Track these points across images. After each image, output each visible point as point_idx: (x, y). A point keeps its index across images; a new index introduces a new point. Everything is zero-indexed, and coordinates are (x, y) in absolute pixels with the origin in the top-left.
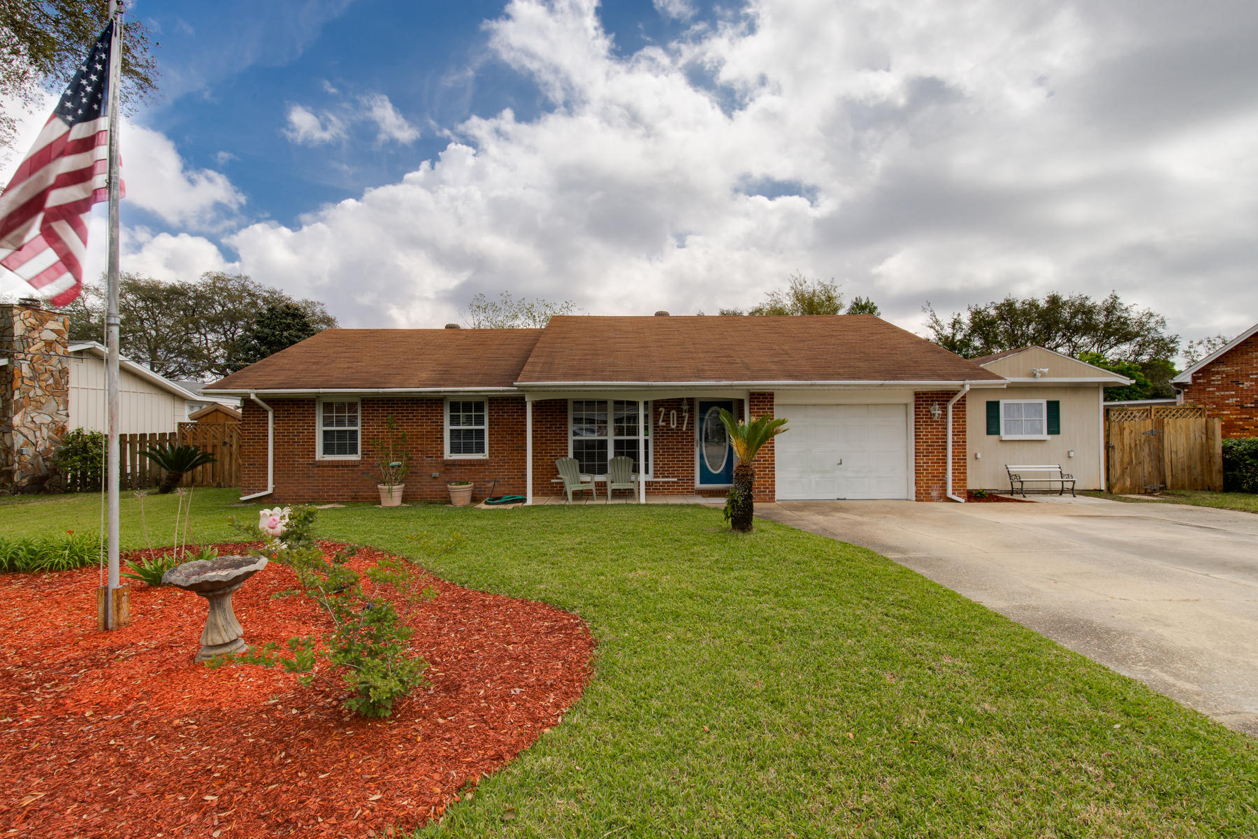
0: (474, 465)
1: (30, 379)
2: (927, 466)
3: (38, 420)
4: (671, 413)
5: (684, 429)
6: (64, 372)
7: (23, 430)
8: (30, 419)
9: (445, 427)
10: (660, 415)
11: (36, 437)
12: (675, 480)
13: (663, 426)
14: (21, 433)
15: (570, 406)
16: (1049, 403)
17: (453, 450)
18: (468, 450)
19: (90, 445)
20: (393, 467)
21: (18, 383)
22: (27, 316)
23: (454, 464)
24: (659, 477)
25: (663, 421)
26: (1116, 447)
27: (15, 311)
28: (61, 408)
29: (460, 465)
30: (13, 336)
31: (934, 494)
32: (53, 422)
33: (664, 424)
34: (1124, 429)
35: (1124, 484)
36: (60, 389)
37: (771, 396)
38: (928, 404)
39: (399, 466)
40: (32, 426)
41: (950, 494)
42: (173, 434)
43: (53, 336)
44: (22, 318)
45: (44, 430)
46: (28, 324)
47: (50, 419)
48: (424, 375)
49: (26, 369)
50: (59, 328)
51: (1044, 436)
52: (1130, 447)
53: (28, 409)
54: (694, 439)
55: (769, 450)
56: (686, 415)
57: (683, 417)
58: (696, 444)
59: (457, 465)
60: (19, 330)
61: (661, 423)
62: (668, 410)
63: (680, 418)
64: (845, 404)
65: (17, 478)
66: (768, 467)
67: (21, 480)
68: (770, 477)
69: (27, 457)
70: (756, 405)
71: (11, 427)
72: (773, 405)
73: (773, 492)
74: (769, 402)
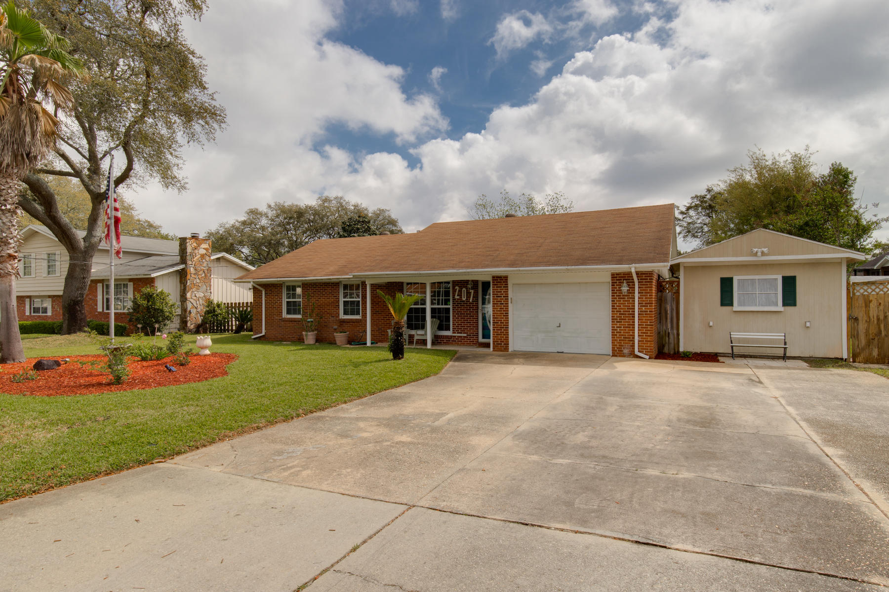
0: (354, 322)
1: (194, 274)
2: (620, 330)
3: (198, 295)
4: (463, 290)
5: (471, 301)
6: (209, 270)
7: (191, 300)
8: (194, 295)
9: (340, 299)
10: (456, 291)
11: (197, 304)
12: (465, 335)
13: (458, 299)
14: (191, 302)
15: (405, 285)
16: (785, 279)
17: (345, 313)
18: (352, 314)
19: (216, 308)
20: (309, 322)
21: (188, 277)
22: (193, 242)
23: (343, 322)
24: (455, 333)
25: (458, 295)
26: (860, 318)
27: (188, 241)
28: (208, 289)
29: (348, 322)
30: (187, 253)
31: (626, 351)
32: (204, 296)
33: (458, 297)
34: (870, 301)
35: (870, 354)
36: (207, 280)
37: (506, 278)
38: (621, 282)
39: (312, 322)
40: (195, 298)
41: (637, 352)
42: (251, 303)
43: (204, 252)
44: (191, 243)
45: (201, 300)
46: (193, 247)
47: (203, 294)
48: (332, 269)
49: (192, 269)
50: (206, 247)
51: (780, 308)
52: (878, 319)
53: (194, 290)
54: (478, 308)
55: (504, 316)
56: (472, 291)
57: (471, 293)
58: (479, 311)
59: (345, 322)
60: (189, 250)
61: (457, 297)
62: (461, 288)
63: (468, 293)
64: (563, 283)
65: (189, 324)
66: (503, 328)
67: (191, 326)
68: (504, 335)
69: (193, 314)
70: (495, 285)
71: (186, 299)
72: (507, 284)
73: (507, 344)
74: (504, 282)
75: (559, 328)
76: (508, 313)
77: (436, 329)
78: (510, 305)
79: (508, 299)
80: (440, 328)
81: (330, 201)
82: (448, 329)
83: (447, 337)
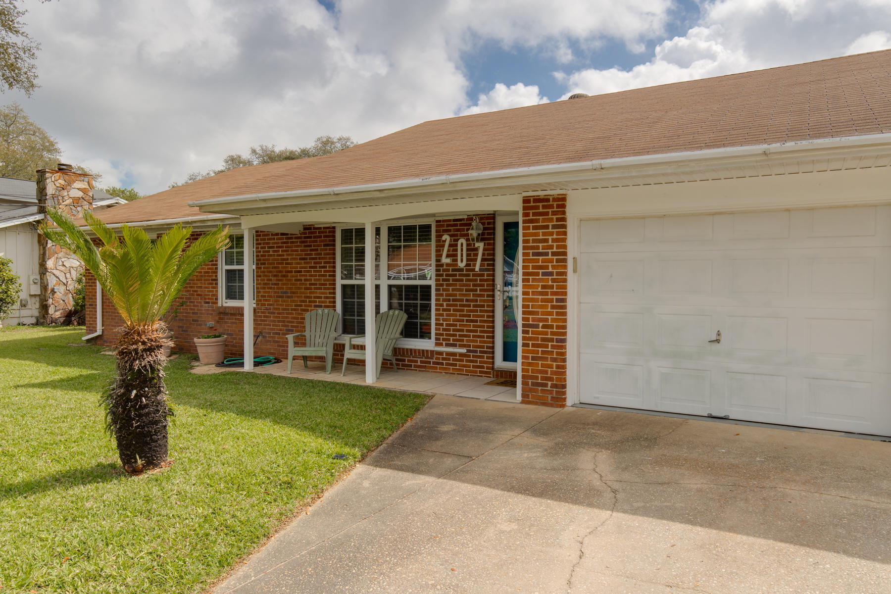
3: (67, 264)
4: (459, 243)
5: (477, 268)
7: (55, 272)
8: (61, 263)
9: (219, 267)
10: (443, 246)
11: (66, 278)
12: (464, 351)
13: (447, 265)
14: (54, 275)
17: (227, 295)
18: (233, 297)
22: (57, 178)
24: (441, 344)
25: (448, 256)
27: (48, 175)
29: (231, 314)
30: (46, 195)
32: (81, 266)
33: (448, 261)
37: (560, 202)
40: (63, 268)
43: (80, 194)
44: (53, 180)
45: (74, 273)
46: (58, 185)
47: (78, 263)
50: (84, 187)
53: (60, 255)
54: (494, 285)
55: (553, 307)
56: (480, 245)
57: (477, 249)
58: (497, 293)
59: (227, 314)
60: (50, 189)
61: (445, 260)
62: (455, 238)
63: (472, 250)
64: (732, 213)
65: (51, 310)
66: (552, 340)
67: (55, 312)
68: (554, 360)
69: (58, 295)
70: (531, 221)
71: (46, 269)
72: (564, 219)
73: (561, 387)
74: (554, 213)
75: (715, 346)
76: (564, 300)
77: (398, 335)
78: (571, 278)
79: (565, 261)
80: (410, 331)
81: (333, 143)
82: (426, 334)
83: (423, 353)
